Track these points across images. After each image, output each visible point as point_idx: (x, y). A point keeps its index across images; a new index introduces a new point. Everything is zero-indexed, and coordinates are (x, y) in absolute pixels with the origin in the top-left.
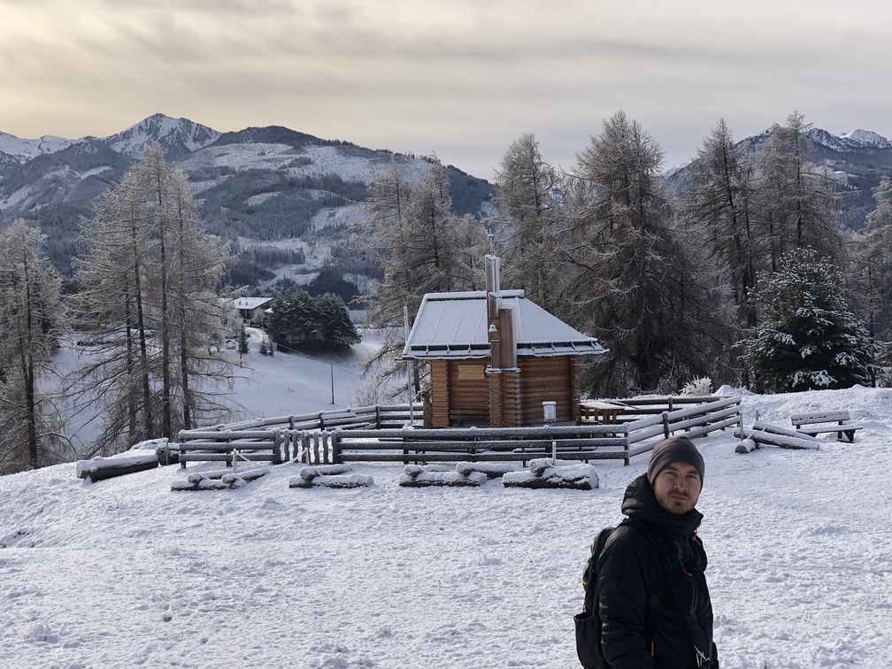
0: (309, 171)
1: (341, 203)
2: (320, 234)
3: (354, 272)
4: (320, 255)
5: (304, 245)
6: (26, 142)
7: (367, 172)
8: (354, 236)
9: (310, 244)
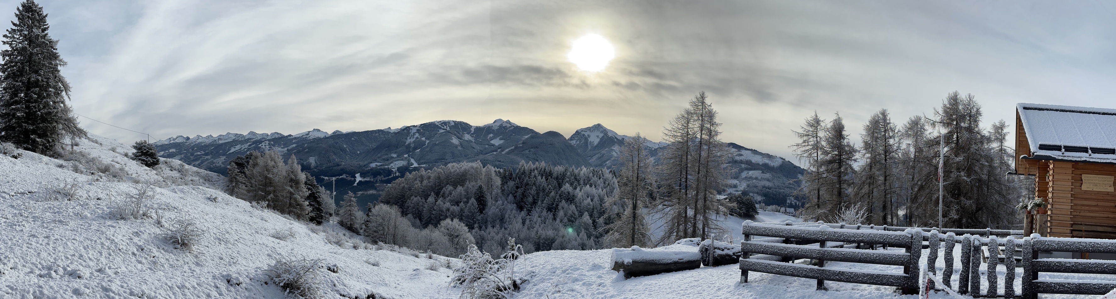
0: (742, 158)
1: (751, 169)
2: (743, 179)
3: (753, 193)
4: (743, 186)
5: (738, 182)
6: (655, 143)
7: (761, 160)
8: (754, 181)
9: (740, 182)
